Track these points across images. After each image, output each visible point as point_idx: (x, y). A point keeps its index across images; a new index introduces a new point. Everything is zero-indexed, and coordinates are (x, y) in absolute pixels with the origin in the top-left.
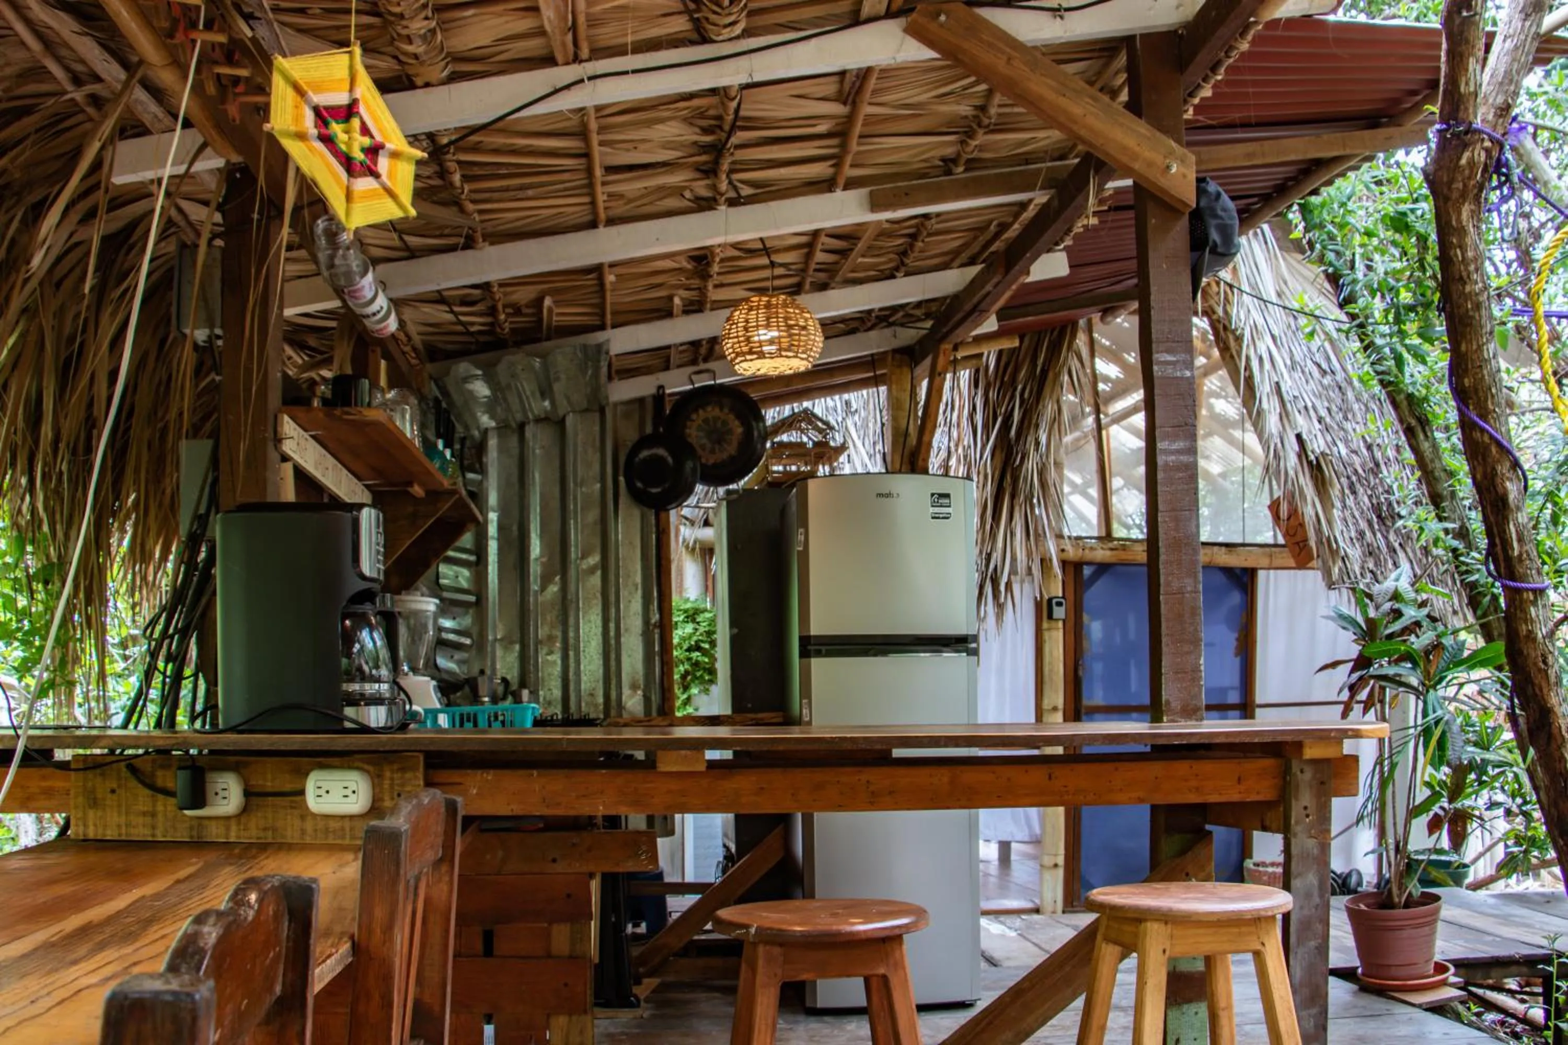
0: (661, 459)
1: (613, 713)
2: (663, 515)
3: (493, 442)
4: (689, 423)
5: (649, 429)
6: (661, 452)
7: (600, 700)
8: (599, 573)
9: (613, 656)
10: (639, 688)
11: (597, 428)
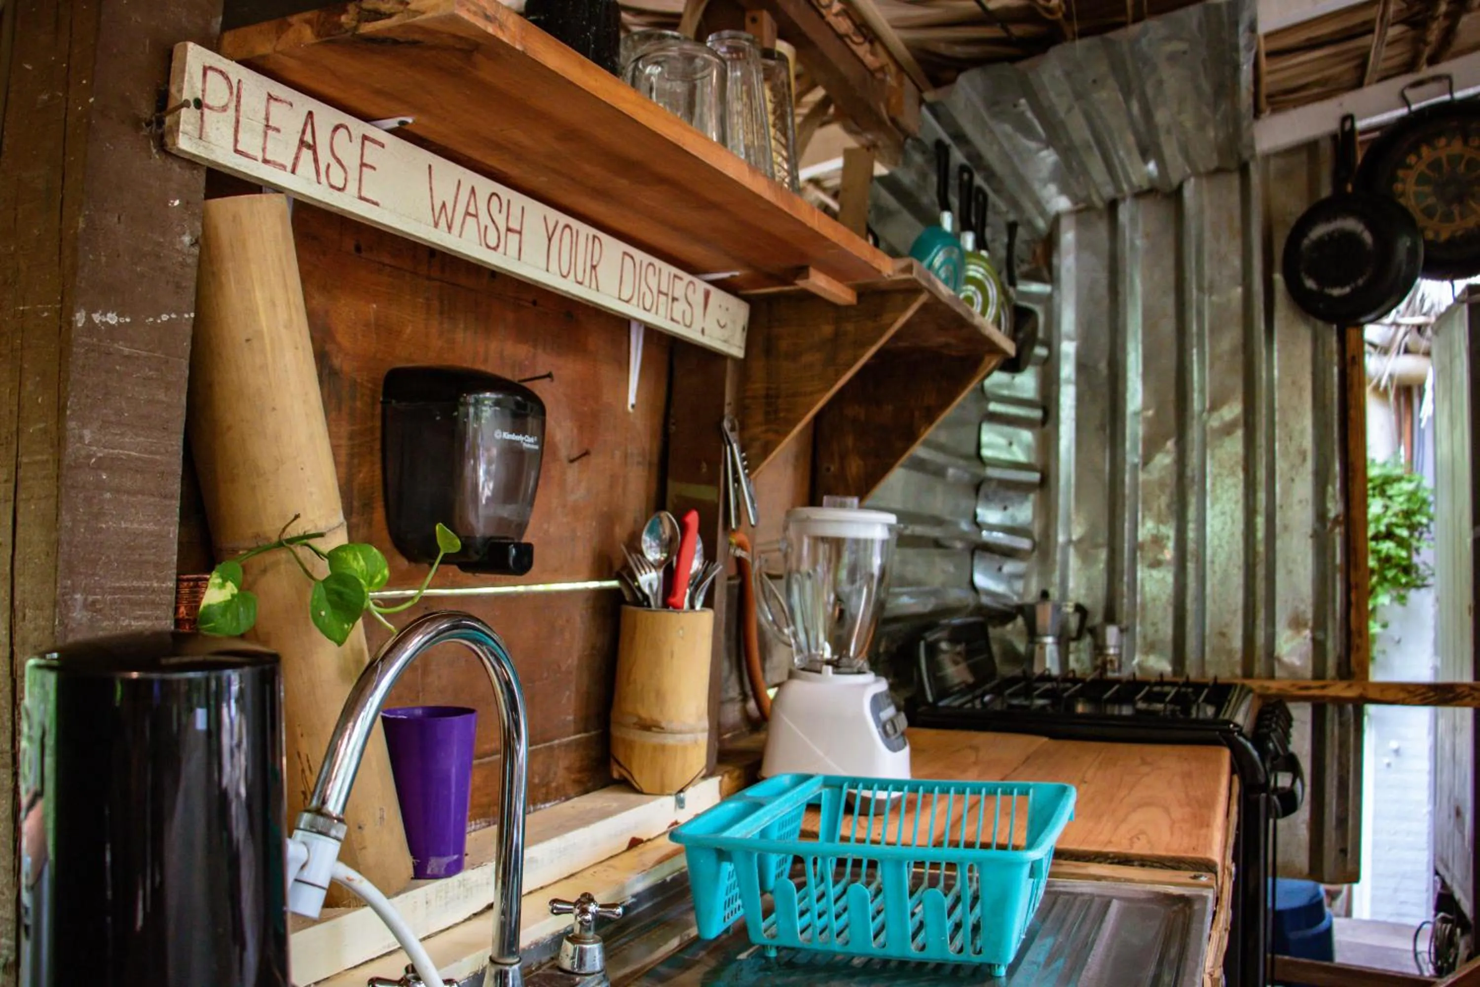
0: (1350, 238)
1: (1259, 667)
2: (1352, 333)
3: (1068, 237)
4: (1401, 173)
5: (1326, 191)
6: (1351, 224)
7: (1237, 643)
8: (1239, 433)
9: (1261, 571)
10: (1305, 625)
11: (1235, 198)
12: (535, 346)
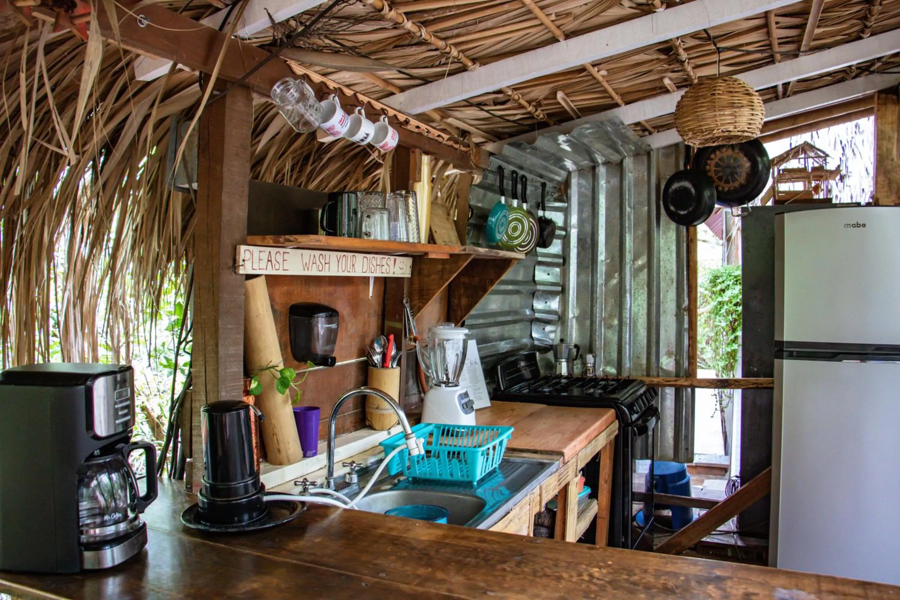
0: (685, 190)
1: (654, 372)
2: (691, 228)
3: (574, 181)
4: (709, 162)
5: (681, 167)
6: (687, 184)
7: (644, 362)
8: (646, 270)
9: (654, 331)
10: (672, 354)
11: (645, 166)
12: (336, 286)
